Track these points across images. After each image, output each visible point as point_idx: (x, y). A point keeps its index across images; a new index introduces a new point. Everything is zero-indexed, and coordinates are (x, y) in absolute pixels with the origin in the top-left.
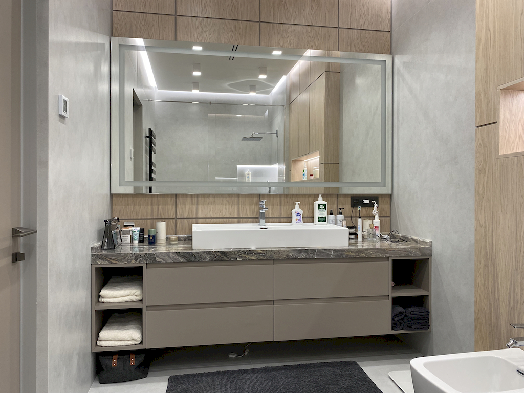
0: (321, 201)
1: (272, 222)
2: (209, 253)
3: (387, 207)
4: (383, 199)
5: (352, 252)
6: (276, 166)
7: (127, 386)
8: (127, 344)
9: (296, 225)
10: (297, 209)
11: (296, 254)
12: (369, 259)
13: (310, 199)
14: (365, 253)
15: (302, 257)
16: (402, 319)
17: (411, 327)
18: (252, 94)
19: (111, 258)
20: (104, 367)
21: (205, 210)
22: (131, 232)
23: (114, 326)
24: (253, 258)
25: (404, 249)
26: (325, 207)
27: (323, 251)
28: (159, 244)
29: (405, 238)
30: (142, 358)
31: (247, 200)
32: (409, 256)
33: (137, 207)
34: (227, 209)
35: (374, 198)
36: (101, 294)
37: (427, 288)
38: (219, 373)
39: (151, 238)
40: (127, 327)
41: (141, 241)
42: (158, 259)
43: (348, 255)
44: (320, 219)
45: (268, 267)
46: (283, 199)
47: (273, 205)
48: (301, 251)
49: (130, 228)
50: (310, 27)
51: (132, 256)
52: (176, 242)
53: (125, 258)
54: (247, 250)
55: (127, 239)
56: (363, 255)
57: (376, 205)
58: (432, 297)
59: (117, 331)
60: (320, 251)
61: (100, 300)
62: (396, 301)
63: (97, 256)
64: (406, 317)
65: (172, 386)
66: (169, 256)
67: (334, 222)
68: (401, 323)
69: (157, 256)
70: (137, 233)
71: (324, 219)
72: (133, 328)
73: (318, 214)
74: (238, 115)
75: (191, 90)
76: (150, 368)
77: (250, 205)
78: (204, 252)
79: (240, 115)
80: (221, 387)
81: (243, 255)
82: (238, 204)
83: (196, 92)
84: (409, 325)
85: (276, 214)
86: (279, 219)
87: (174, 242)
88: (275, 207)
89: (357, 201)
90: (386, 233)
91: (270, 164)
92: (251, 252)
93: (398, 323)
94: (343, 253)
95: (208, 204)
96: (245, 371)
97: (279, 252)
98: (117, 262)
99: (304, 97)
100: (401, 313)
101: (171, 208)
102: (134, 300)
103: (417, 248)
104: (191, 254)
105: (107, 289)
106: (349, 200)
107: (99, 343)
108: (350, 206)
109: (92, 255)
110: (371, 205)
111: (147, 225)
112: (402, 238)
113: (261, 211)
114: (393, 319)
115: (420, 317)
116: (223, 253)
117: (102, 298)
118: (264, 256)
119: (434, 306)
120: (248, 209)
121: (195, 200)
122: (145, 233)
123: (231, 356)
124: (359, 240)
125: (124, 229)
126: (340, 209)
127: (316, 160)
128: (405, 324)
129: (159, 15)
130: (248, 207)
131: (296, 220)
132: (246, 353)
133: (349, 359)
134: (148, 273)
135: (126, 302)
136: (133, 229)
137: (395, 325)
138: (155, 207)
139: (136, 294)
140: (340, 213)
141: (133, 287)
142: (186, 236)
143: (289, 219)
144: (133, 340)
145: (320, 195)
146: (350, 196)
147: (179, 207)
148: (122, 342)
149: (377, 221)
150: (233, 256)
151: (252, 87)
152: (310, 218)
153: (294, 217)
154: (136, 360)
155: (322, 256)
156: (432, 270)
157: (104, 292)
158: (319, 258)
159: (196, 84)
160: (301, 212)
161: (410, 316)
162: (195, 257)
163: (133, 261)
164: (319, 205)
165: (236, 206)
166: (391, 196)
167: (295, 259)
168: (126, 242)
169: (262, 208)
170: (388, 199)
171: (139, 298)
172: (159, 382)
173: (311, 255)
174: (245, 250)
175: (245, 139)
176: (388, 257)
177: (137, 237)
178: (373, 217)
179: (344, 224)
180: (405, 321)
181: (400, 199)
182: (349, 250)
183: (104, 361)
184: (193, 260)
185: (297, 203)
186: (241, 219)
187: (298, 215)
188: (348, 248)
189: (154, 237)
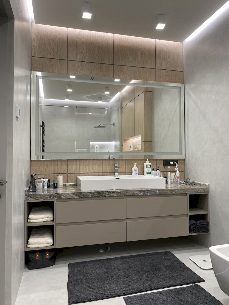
0: (148, 163)
1: (121, 175)
2: (91, 193)
3: (182, 166)
4: (180, 161)
5: (168, 191)
6: (113, 143)
7: (45, 270)
8: (45, 246)
9: (135, 176)
10: (135, 168)
11: (138, 192)
12: (177, 194)
13: (142, 162)
14: (174, 191)
15: (142, 194)
16: (195, 227)
17: (199, 231)
18: (100, 102)
19: (36, 196)
20: (31, 260)
21: (83, 168)
22: (43, 182)
23: (36, 236)
24: (115, 195)
25: (195, 188)
26: (150, 166)
27: (153, 190)
28: (60, 188)
29: (194, 183)
30: (52, 254)
31: (107, 162)
32: (197, 192)
33: (46, 167)
34: (96, 168)
35: (176, 161)
36: (29, 217)
37: (207, 210)
38: (96, 261)
39: (55, 185)
40: (44, 236)
41: (49, 186)
42: (63, 197)
43: (166, 193)
44: (148, 173)
45: (123, 200)
46: (127, 162)
47: (121, 165)
48: (141, 191)
49: (42, 179)
50: (140, 68)
51: (48, 195)
52: (69, 187)
53: (44, 197)
54: (112, 190)
55: (41, 185)
56: (174, 192)
57: (177, 165)
58: (210, 215)
59: (39, 238)
60: (151, 191)
61: (29, 221)
62: (192, 217)
63: (28, 195)
64: (196, 226)
65: (71, 269)
66: (69, 195)
67: (155, 174)
68: (194, 229)
69: (62, 195)
70: (46, 182)
71: (150, 173)
72: (48, 237)
73: (146, 170)
74: (89, 114)
75: (65, 100)
76: (56, 260)
77: (109, 165)
78: (88, 192)
79: (91, 114)
80: (99, 268)
81: (109, 194)
82: (102, 165)
83: (67, 101)
84: (198, 230)
85: (123, 170)
86: (125, 173)
87: (68, 187)
88: (122, 166)
89: (167, 163)
90: (182, 180)
91: (110, 141)
92: (114, 192)
93: (192, 229)
94: (163, 191)
95: (86, 165)
96: (111, 259)
97: (129, 191)
98: (40, 199)
99: (131, 104)
100: (194, 224)
101: (65, 167)
102: (48, 220)
103: (202, 188)
104: (81, 193)
105: (32, 215)
106: (162, 162)
107: (28, 246)
108: (163, 165)
109: (25, 195)
110: (174, 165)
111: (52, 177)
112: (192, 183)
113: (115, 169)
114: (190, 228)
115: (204, 225)
116: (98, 193)
117: (30, 219)
118: (121, 194)
119: (211, 219)
120: (108, 168)
121: (78, 162)
122: (51, 182)
123: (100, 251)
124: (169, 184)
125: (39, 180)
126: (158, 167)
127: (139, 139)
128: (196, 230)
129: (58, 60)
130: (108, 166)
131: (135, 173)
132: (109, 249)
133: (166, 251)
134: (56, 205)
135: (44, 222)
136: (44, 180)
137: (191, 231)
138: (56, 167)
139: (49, 217)
140: (158, 170)
141: (47, 213)
142: (73, 183)
143: (131, 173)
144: (48, 243)
145: (147, 160)
146: (163, 160)
147: (69, 167)
148: (42, 245)
149: (178, 174)
150: (104, 194)
151: (100, 98)
152: (142, 173)
153: (134, 172)
154: (49, 255)
155: (152, 193)
156: (210, 200)
157: (31, 216)
158: (151, 194)
159: (68, 96)
160: (137, 169)
161: (199, 225)
162: (83, 195)
163: (49, 198)
164: (147, 165)
165: (101, 166)
166: (184, 160)
167: (138, 195)
168: (40, 187)
169: (116, 167)
170: (183, 161)
171: (51, 219)
172: (63, 267)
173: (146, 193)
174: (111, 191)
175: (95, 127)
176: (187, 194)
177: (46, 185)
178: (175, 172)
179: (161, 176)
180: (196, 228)
181: (190, 161)
182: (166, 190)
183: (31, 256)
184: (82, 197)
185: (135, 164)
186: (104, 173)
187: (136, 170)
188: (165, 189)
189: (57, 184)
